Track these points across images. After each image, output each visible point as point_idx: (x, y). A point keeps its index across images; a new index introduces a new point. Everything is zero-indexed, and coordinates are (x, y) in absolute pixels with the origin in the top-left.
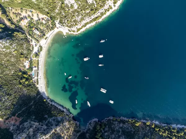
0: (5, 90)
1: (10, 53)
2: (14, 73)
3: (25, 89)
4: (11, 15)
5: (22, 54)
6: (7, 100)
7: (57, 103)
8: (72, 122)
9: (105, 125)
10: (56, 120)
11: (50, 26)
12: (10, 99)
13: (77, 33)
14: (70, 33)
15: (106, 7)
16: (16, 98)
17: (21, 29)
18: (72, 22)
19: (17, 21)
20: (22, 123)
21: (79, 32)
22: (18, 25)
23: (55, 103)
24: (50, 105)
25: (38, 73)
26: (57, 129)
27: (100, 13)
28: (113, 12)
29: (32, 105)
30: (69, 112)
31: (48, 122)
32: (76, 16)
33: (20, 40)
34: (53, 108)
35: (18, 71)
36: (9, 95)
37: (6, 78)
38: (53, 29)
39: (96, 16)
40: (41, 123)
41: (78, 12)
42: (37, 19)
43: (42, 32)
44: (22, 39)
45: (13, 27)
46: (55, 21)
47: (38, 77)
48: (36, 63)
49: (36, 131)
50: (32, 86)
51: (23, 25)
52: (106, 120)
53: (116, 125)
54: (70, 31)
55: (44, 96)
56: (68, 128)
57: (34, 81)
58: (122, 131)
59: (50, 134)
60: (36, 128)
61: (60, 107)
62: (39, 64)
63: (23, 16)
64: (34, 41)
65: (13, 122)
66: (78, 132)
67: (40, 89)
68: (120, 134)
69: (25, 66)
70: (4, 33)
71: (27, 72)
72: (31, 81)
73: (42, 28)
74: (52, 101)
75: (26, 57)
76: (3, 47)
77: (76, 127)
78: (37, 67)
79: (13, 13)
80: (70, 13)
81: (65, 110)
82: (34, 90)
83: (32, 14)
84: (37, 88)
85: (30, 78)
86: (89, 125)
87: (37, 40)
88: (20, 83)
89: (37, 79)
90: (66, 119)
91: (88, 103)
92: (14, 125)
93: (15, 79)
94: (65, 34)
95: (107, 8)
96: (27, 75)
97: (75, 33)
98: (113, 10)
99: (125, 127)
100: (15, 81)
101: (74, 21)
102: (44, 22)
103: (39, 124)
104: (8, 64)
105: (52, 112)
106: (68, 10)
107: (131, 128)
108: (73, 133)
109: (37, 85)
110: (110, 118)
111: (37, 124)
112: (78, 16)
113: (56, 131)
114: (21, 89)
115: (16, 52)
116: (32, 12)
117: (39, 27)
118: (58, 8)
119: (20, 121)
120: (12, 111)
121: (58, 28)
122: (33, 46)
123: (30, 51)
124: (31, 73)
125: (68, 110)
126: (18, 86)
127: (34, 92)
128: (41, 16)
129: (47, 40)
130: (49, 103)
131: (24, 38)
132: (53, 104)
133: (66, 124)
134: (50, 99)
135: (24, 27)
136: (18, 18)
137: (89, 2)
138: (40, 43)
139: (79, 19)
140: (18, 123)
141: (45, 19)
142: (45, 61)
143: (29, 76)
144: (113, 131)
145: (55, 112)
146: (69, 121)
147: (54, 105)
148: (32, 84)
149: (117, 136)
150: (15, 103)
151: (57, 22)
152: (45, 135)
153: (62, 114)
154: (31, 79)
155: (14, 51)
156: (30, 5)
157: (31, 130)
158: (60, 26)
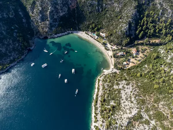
0: (95, 12)
1: (117, 28)
2: (102, 24)
3: (88, 23)
4: (146, 47)
5: (111, 35)
6: (88, 9)
7: (64, 35)
8: (45, 34)
9: (23, 49)
10: (54, 26)
11: (119, 65)
12: (88, 12)
13: (97, 79)
14: (102, 74)
15: (99, 116)
16: (86, 15)
17: (131, 47)
18: (107, 78)
19: (139, 48)
20: (69, 8)
21: (97, 81)
22: (135, 47)
23: (66, 35)
24: (67, 30)
25: (92, 38)
26: (48, 22)
27: (98, 107)
28: (92, 121)
29: (75, 20)
30: (52, 38)
31: (57, 21)
32: (109, 84)
33: (122, 40)
34: (63, 30)
35: (102, 27)
36: (90, 13)
37: (103, 17)
38: (114, 65)
39: (99, 102)
40: (60, 17)
41: (111, 87)
42: (131, 61)
43: (118, 57)
44: (122, 41)
45: (136, 43)
46: (120, 71)
48: (100, 40)
49: (57, 11)
50: (87, 29)
51: (133, 49)
52: (25, 53)
53: (15, 55)
54: (103, 75)
55: (75, 32)
56: (43, 29)
57: (89, 32)
58: (8, 54)
59: (48, 15)
60: (59, 12)
61: (60, 34)
62: (97, 42)
63: (140, 54)
64: (116, 48)
65: (73, 4)
66: (37, 33)
67: (81, 32)
68: (8, 51)
69: (102, 32)
70: (134, 34)
71: (98, 32)
72: (90, 30)
73: (121, 59)
74: (69, 34)
75: (108, 36)
76: (123, 25)
77: (40, 34)
78: (96, 39)
79: (147, 49)
80: (114, 80)
81: (56, 36)
82: (84, 28)
83: (137, 60)
84: (83, 31)
85: (93, 31)
86: (33, 42)
87: (114, 51)
88: (93, 23)
90: (50, 32)
91: (47, 51)
92: (71, 4)
93: (98, 22)
94: (104, 70)
95: (97, 117)
96: (96, 30)
97: (99, 77)
98: (93, 122)
99: (8, 59)
100: (97, 21)
101: (107, 80)
102: (125, 63)
103: (60, 16)
104: (110, 23)
105: (61, 27)
106: (118, 80)
107: (3, 62)
108: (38, 29)
109: (85, 33)
110: (24, 56)
111: (61, 14)
112: (108, 85)
113: (48, 20)
114: (90, 21)
115: (115, 32)
116: (139, 61)
117: (124, 58)
118: (126, 76)
119: (70, 8)
120: (80, 8)
121: (113, 69)
122: (113, 46)
123: (110, 41)
125: (54, 38)
126: (93, 21)
127: (82, 28)
128: (131, 65)
129: (110, 56)
130: (68, 31)
131: (122, 43)
132: (66, 33)
133: (47, 30)
134: (70, 34)
135: (131, 49)
136: (140, 49)
137: (112, 102)
138: (111, 51)
139: (105, 85)
140: (70, 6)
141: (126, 66)
142: (96, 46)
143: (95, 32)
144: (14, 49)
145: (59, 29)
146: (46, 33)
147: (64, 32)
149: (9, 49)
150: (84, 12)
151: (118, 72)
152: (50, 12)
153: (55, 32)
155: (116, 31)
156: (145, 62)
157: (59, 8)
158: (113, 72)
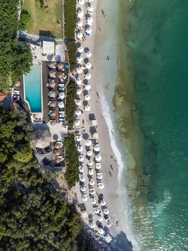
62: (81, 15)
72: (22, 158)
89: (70, 141)
124: (13, 92)
148: (26, 184)
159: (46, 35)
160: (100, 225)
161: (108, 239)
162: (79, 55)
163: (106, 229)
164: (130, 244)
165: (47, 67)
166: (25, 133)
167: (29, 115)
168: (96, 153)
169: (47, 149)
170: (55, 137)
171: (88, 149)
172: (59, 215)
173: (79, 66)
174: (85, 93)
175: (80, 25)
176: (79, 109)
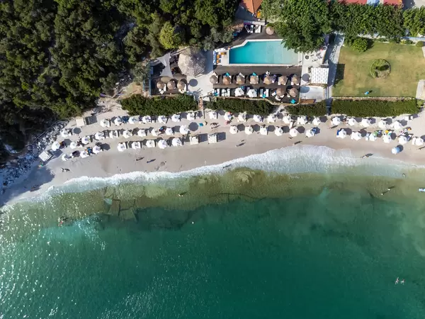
47: (219, 105)
48: (380, 82)
50: (105, 51)
57: (165, 60)
67: (74, 138)
72: (166, 34)
78: (329, 94)
82: (56, 68)
85: (203, 13)
89: (187, 104)
109: (126, 104)
124: (259, 24)
127: (31, 76)
148: (128, 39)
154: (185, 36)
159: (337, 74)
160: (64, 144)
161: (44, 156)
162: (310, 119)
163: (58, 153)
164: (36, 188)
165: (293, 73)
166: (201, 39)
167: (225, 45)
168: (169, 142)
169: (177, 71)
170: (194, 83)
171: (175, 129)
172: (82, 85)
173: (294, 118)
174: (256, 128)
175: (351, 122)
176: (232, 118)
